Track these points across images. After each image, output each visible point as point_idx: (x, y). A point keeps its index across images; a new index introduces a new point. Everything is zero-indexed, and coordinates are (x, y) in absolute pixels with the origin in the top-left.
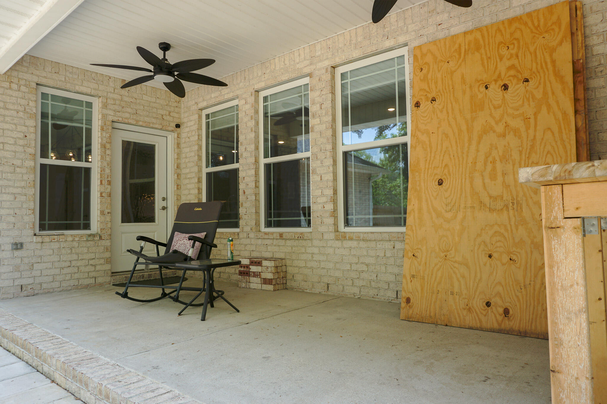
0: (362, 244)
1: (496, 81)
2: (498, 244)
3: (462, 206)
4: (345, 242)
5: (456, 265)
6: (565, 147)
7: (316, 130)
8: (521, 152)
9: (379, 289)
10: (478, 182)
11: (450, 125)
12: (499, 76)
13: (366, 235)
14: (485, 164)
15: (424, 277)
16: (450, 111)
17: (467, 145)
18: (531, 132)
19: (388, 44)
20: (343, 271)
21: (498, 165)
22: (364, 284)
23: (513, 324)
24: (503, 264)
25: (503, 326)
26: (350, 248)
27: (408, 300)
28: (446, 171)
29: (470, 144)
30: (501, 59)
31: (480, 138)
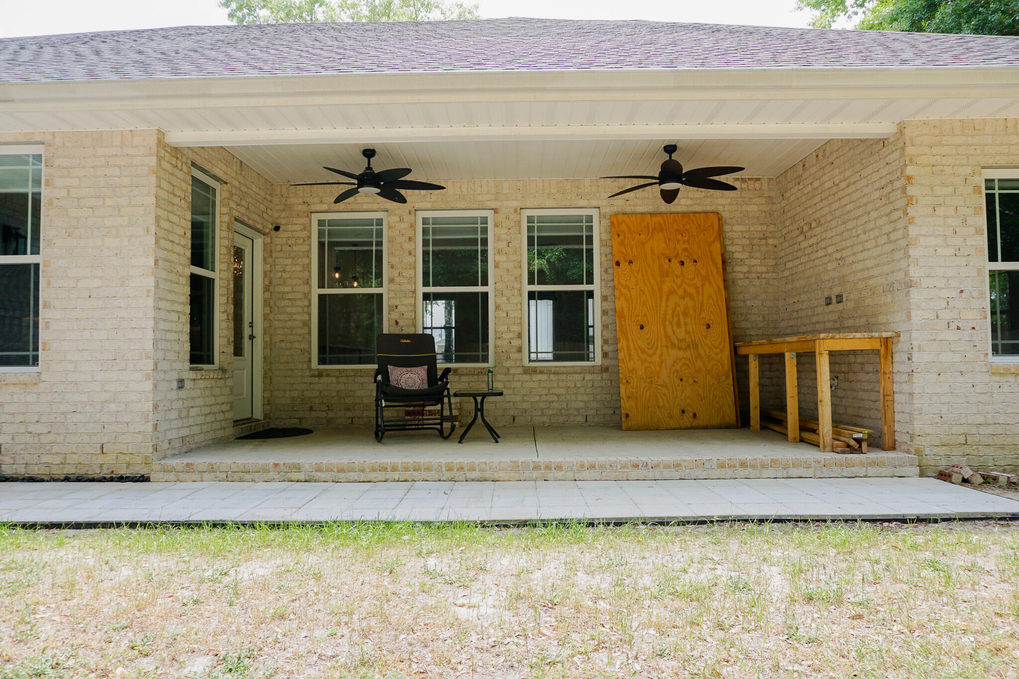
0: (552, 377)
1: (676, 257)
2: (686, 371)
3: (659, 345)
4: (534, 376)
5: (659, 387)
6: (720, 310)
7: (501, 267)
8: (695, 310)
9: (569, 415)
10: (669, 329)
11: (645, 284)
12: (678, 254)
13: (557, 369)
14: (673, 317)
15: (637, 398)
16: (644, 273)
17: (658, 301)
18: (700, 297)
19: (581, 203)
20: (532, 402)
21: (681, 317)
22: (554, 412)
23: (699, 422)
24: (690, 385)
25: (693, 425)
26: (540, 381)
27: (627, 416)
28: (645, 319)
29: (661, 301)
30: (678, 243)
31: (668, 297)
